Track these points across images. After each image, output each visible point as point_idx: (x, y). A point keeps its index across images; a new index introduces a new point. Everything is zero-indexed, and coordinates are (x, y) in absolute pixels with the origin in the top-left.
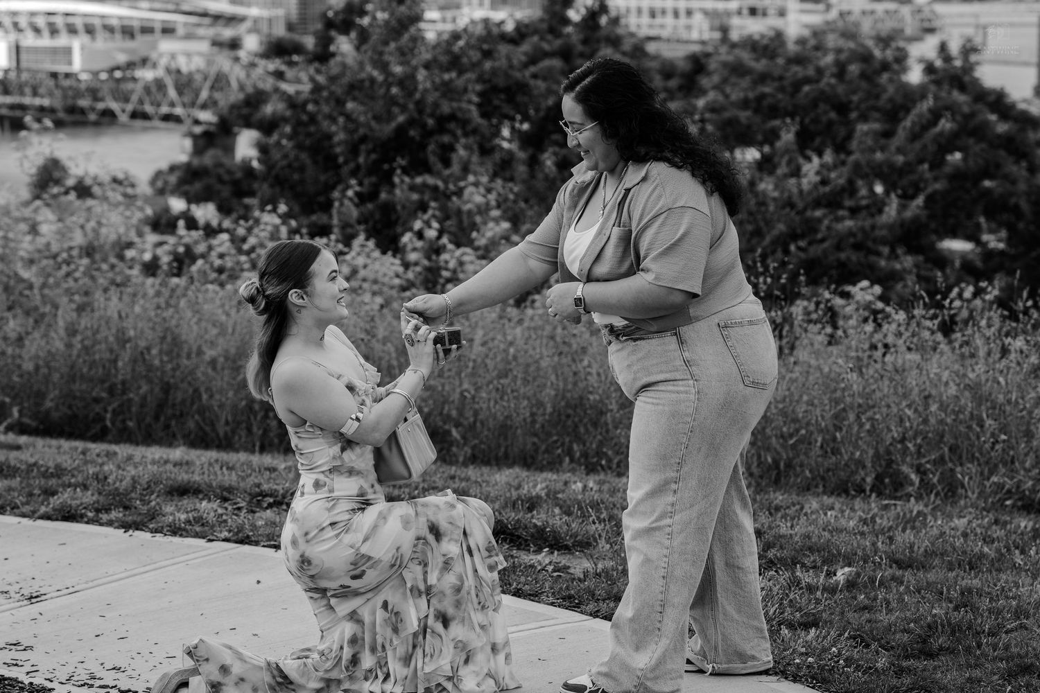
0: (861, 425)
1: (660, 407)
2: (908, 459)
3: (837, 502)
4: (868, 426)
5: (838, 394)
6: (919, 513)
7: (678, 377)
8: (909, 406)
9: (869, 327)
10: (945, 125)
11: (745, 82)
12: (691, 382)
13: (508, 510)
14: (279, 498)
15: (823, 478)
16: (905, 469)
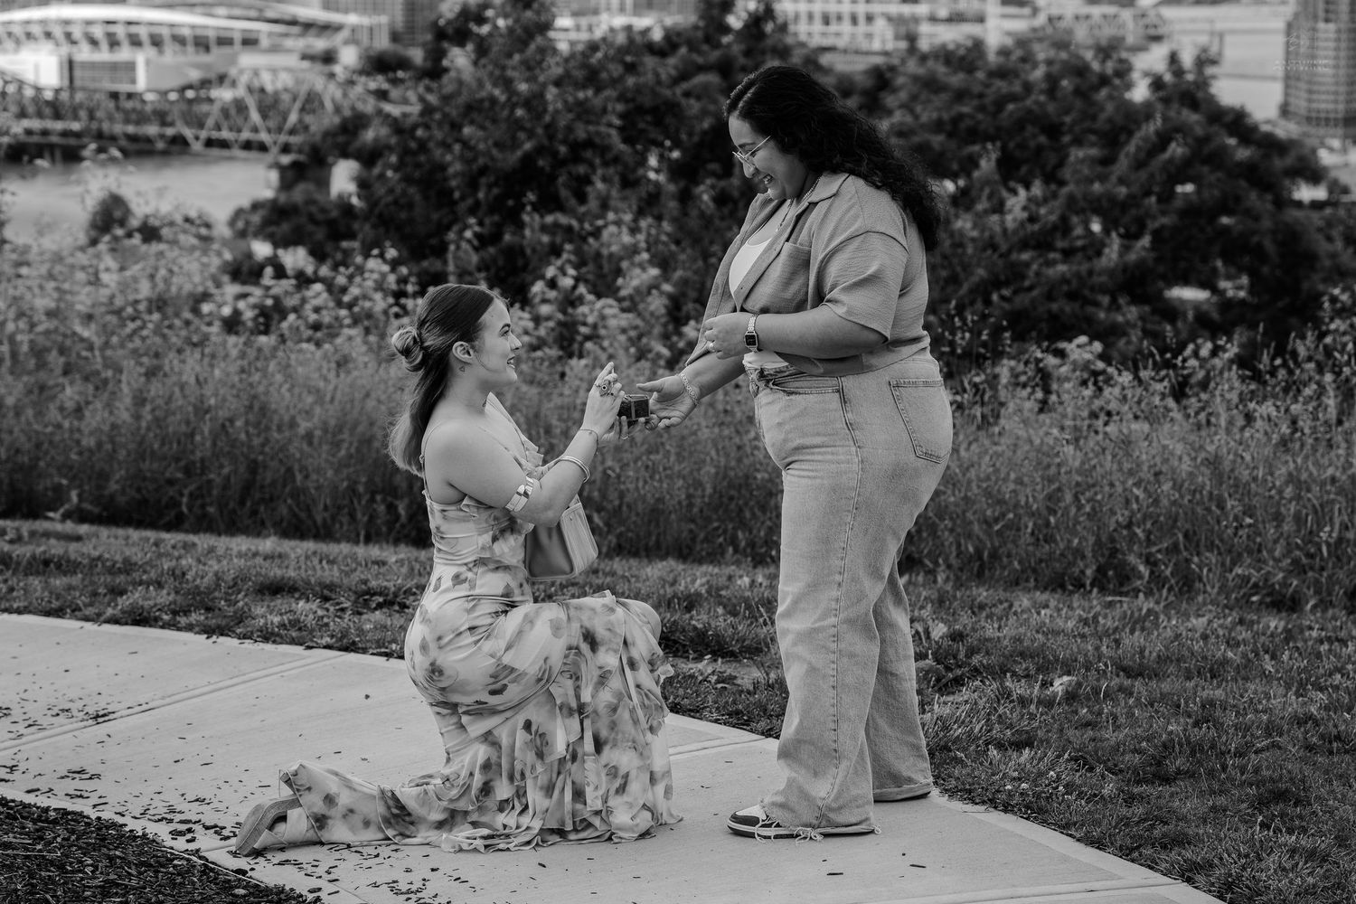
0: (1080, 507)
1: (818, 481)
2: (1135, 548)
3: (1052, 599)
4: (1088, 509)
5: (1053, 470)
6: (1149, 610)
7: (838, 443)
8: (1137, 485)
10: (1176, 150)
11: (940, 100)
12: (854, 449)
14: (390, 597)
15: (1034, 571)
16: (1132, 559)
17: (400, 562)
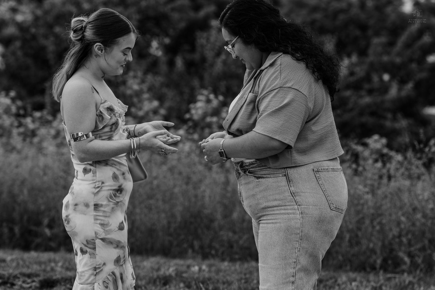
0: (373, 227)
2: (403, 248)
3: (358, 276)
4: (378, 228)
5: (360, 207)
6: (410, 283)
7: (287, 204)
8: (403, 215)
9: (379, 165)
10: (427, 39)
11: (304, 12)
12: (296, 207)
13: (150, 285)
14: (6, 279)
15: (350, 261)
16: (401, 254)
17: (12, 260)
